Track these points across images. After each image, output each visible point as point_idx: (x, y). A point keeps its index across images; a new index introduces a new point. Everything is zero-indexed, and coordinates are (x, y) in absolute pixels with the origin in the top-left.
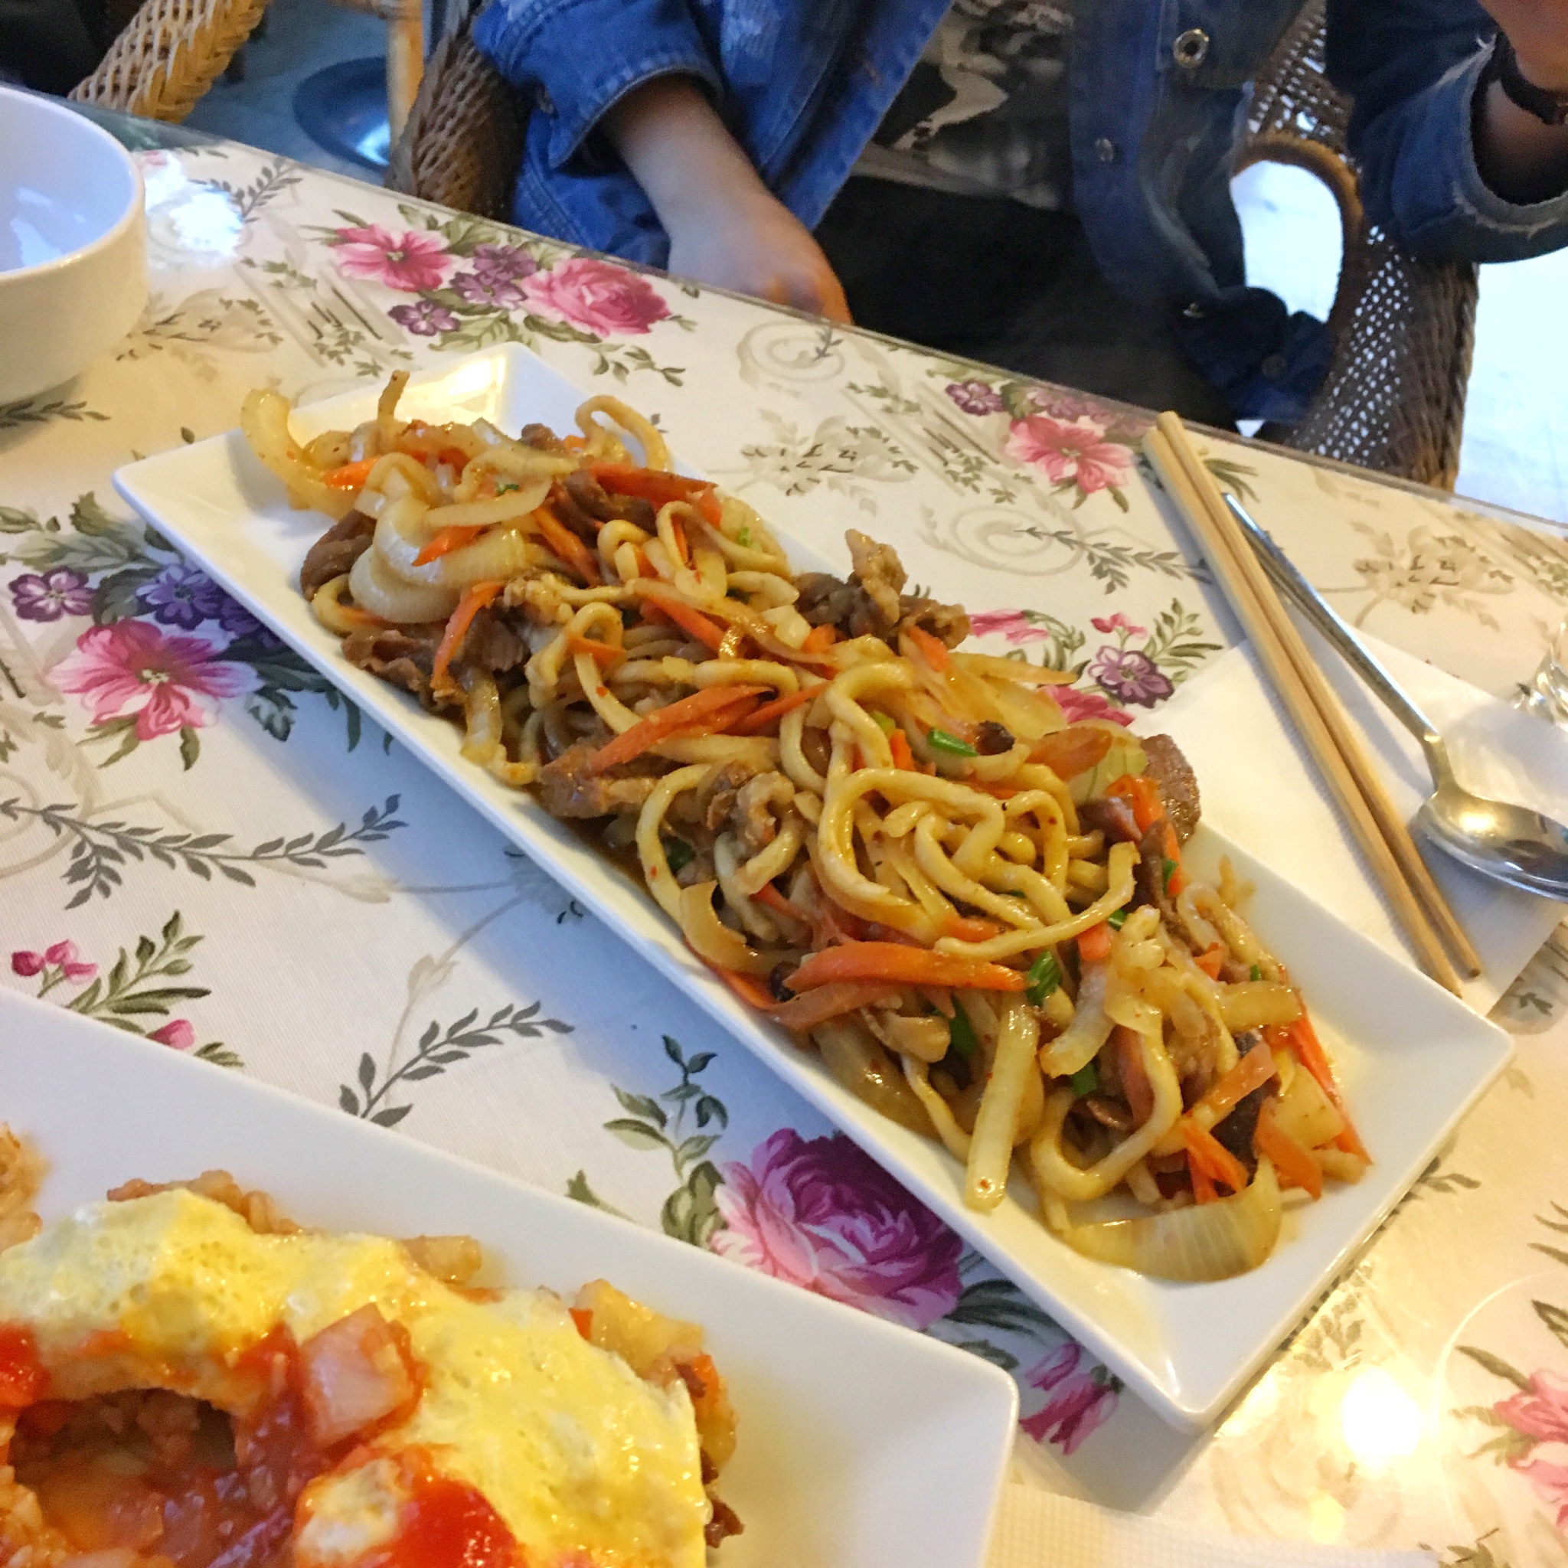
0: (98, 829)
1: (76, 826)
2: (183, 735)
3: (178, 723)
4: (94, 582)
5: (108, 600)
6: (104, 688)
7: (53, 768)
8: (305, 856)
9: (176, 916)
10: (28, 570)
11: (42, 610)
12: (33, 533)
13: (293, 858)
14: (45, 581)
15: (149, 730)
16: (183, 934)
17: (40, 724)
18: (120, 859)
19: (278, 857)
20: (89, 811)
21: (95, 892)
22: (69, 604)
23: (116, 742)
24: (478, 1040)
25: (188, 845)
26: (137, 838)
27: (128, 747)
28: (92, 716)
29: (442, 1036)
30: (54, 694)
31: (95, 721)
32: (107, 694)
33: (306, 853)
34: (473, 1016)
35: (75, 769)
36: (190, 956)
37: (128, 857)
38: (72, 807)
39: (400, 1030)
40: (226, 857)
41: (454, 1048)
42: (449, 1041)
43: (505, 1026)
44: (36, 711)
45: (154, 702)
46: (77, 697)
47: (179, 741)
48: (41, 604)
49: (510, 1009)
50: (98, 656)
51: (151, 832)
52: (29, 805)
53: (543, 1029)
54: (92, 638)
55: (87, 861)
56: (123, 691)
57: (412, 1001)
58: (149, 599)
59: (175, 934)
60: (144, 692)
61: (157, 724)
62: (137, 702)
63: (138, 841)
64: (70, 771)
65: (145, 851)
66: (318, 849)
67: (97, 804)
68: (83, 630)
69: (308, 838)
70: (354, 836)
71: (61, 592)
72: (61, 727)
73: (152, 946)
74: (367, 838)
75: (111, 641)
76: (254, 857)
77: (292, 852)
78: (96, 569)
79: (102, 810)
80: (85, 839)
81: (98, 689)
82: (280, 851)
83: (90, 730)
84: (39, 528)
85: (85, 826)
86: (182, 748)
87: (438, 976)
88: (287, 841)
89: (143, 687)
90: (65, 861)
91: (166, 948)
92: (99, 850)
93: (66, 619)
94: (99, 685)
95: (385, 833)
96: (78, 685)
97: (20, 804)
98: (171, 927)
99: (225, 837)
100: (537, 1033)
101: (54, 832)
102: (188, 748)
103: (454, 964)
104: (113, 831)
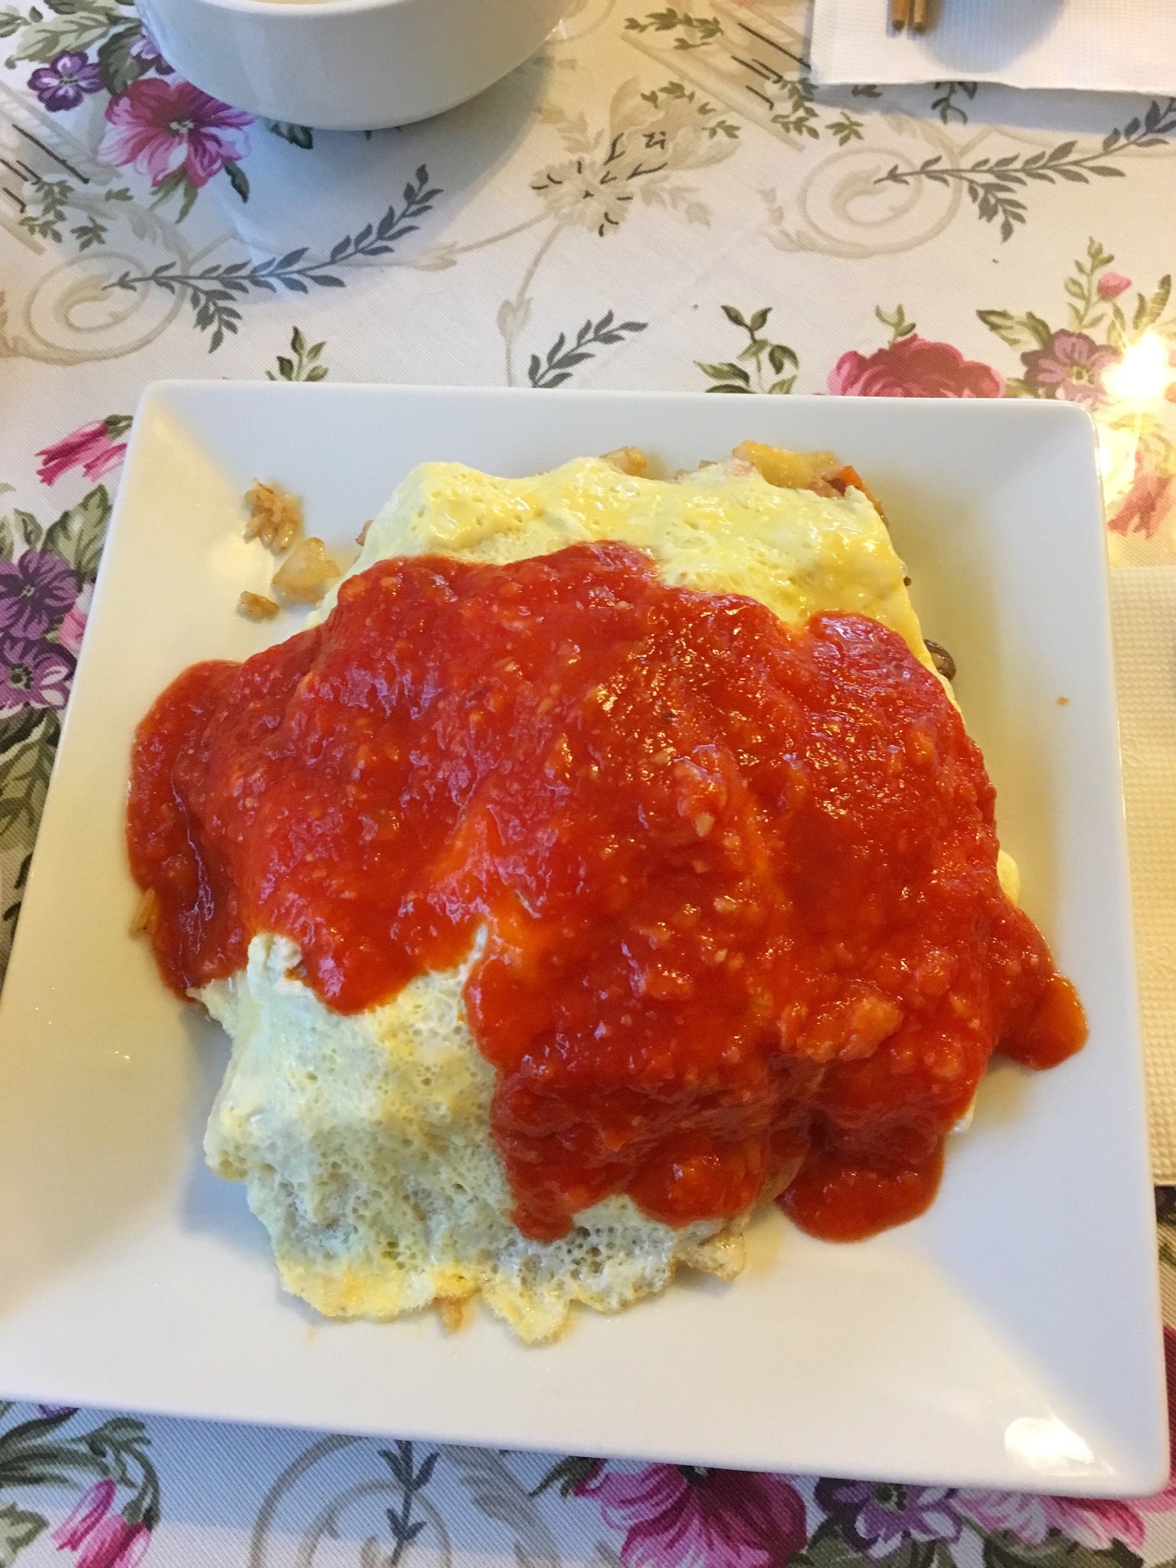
0: (202, 277)
1: (183, 280)
2: (229, 172)
3: (219, 163)
4: (93, 57)
5: (112, 70)
6: (146, 152)
7: (142, 237)
8: (373, 247)
9: (296, 331)
10: (36, 65)
11: (64, 97)
12: (22, 29)
13: (364, 251)
14: (54, 71)
15: (200, 177)
16: (309, 345)
17: (113, 201)
18: (231, 298)
19: (351, 255)
20: (188, 263)
21: (224, 330)
22: (83, 84)
23: (178, 197)
24: (574, 359)
25: (278, 267)
26: (234, 275)
27: (191, 197)
28: (149, 180)
29: (544, 366)
30: (110, 170)
31: (155, 183)
32: (152, 155)
33: (372, 243)
34: (562, 340)
35: (159, 231)
36: (321, 361)
37: (234, 293)
38: (172, 265)
39: (509, 370)
40: (311, 269)
41: (558, 371)
42: (551, 367)
43: (589, 341)
44: (103, 190)
45: (192, 149)
46: (130, 165)
47: (229, 178)
48: (61, 92)
49: (588, 325)
50: (128, 123)
51: (243, 265)
52: (139, 275)
53: (623, 333)
54: (117, 109)
55: (206, 307)
56: (163, 148)
57: (509, 343)
58: (144, 56)
59: (302, 347)
60: (180, 143)
61: (204, 169)
62: (178, 155)
63: (237, 278)
64: (155, 233)
65: (246, 283)
66: (380, 236)
67: (191, 256)
68: (106, 105)
69: (369, 229)
70: (404, 215)
71: (71, 75)
72: (130, 198)
73: (289, 362)
74: (415, 214)
75: (132, 106)
76: (333, 261)
77: (362, 245)
78: (89, 44)
79: (196, 259)
80: (196, 289)
81: (142, 154)
82: (351, 249)
83: (154, 193)
84: (26, 23)
85: (190, 278)
86: (234, 183)
87: (521, 314)
88: (353, 237)
89: (177, 139)
90: (189, 313)
91: (301, 361)
92: (212, 295)
93: (87, 99)
94: (141, 150)
95: (427, 204)
96: (125, 157)
97: (132, 276)
98: (296, 342)
99: (303, 251)
100: (619, 338)
101: (168, 291)
102: (238, 182)
103: (529, 301)
104: (215, 274)
